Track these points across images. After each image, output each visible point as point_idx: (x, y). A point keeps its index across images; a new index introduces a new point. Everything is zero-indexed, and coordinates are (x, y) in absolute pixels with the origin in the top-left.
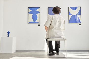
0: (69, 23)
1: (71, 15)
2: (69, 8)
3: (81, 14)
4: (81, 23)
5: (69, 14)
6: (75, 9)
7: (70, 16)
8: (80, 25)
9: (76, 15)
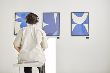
0: (72, 35)
1: (75, 23)
2: (73, 14)
3: (88, 23)
4: (89, 35)
5: (72, 22)
6: (81, 16)
7: (74, 26)
8: (87, 38)
9: (82, 24)
